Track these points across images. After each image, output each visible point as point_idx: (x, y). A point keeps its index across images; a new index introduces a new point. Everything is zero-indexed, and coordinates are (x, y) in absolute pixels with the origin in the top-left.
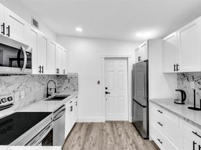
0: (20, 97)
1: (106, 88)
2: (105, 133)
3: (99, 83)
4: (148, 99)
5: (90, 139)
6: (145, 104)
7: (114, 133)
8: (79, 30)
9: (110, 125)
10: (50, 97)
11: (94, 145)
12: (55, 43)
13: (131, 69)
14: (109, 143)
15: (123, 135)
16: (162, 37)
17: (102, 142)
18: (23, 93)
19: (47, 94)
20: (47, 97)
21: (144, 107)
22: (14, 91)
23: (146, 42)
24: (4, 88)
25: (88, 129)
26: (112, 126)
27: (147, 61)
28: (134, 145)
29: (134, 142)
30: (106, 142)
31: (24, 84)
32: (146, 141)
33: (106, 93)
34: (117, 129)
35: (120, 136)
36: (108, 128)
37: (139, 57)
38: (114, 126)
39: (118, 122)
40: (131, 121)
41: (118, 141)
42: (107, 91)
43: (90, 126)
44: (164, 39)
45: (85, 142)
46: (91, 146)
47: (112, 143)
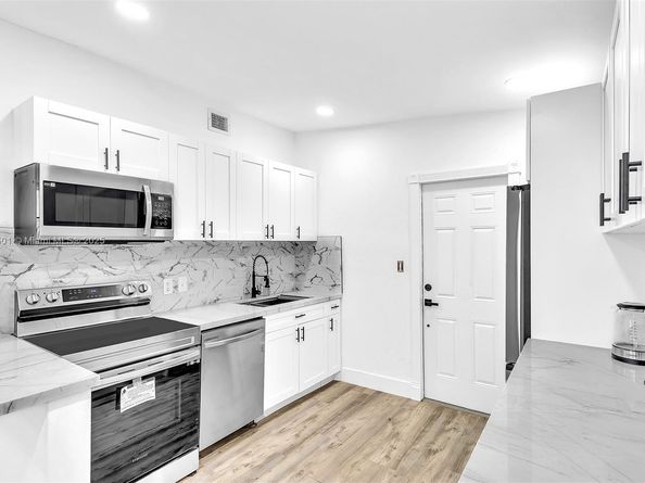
0: (176, 287)
1: (428, 287)
2: (390, 427)
3: (401, 267)
5: (336, 431)
8: (325, 111)
11: (331, 447)
14: (377, 457)
17: (359, 449)
18: (183, 281)
19: (254, 289)
20: (254, 296)
22: (161, 275)
24: (139, 267)
26: (433, 418)
30: (369, 455)
31: (187, 261)
33: (428, 303)
34: (442, 431)
35: (430, 452)
38: (442, 418)
41: (406, 463)
43: (364, 400)
45: (313, 434)
46: (323, 447)
47: (385, 463)
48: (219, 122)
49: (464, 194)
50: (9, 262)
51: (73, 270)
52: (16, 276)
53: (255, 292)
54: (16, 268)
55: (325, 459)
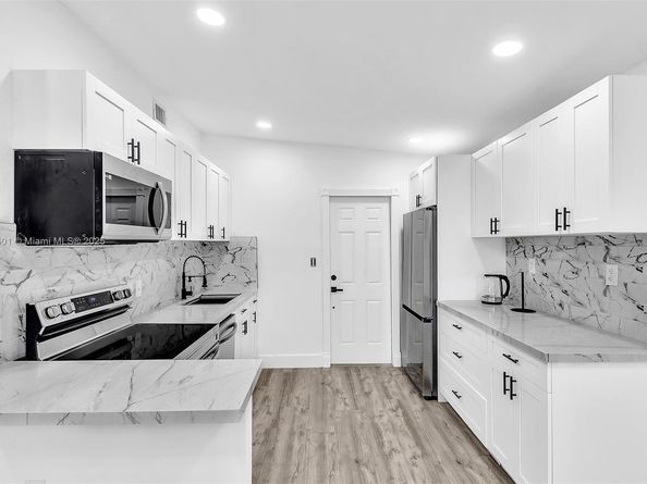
1: (334, 278)
2: (329, 389)
3: (313, 262)
4: (435, 302)
5: (295, 401)
6: (429, 315)
7: (352, 389)
8: (264, 125)
9: (343, 372)
10: (189, 298)
11: (303, 411)
12: (205, 161)
13: (398, 225)
14: (341, 407)
15: (375, 394)
16: (471, 151)
17: (324, 407)
18: (139, 285)
19: (184, 290)
20: (184, 297)
21: (427, 321)
23: (432, 161)
24: (109, 271)
25: (285, 382)
26: (348, 376)
27: (433, 209)
28: (400, 412)
29: (400, 405)
30: (334, 408)
31: (141, 263)
32: (428, 403)
33: (334, 290)
34: (361, 381)
35: (367, 394)
36: (339, 380)
37: (418, 198)
39: (365, 366)
40: (397, 364)
41: (361, 404)
42: (334, 284)
43: (290, 377)
44: (476, 155)
45: (280, 408)
46: (297, 413)
47: (348, 408)
48: (159, 114)
49: (360, 207)
50: (11, 268)
51: (63, 276)
52: (18, 286)
53: (185, 294)
54: (17, 275)
55: (309, 421)
